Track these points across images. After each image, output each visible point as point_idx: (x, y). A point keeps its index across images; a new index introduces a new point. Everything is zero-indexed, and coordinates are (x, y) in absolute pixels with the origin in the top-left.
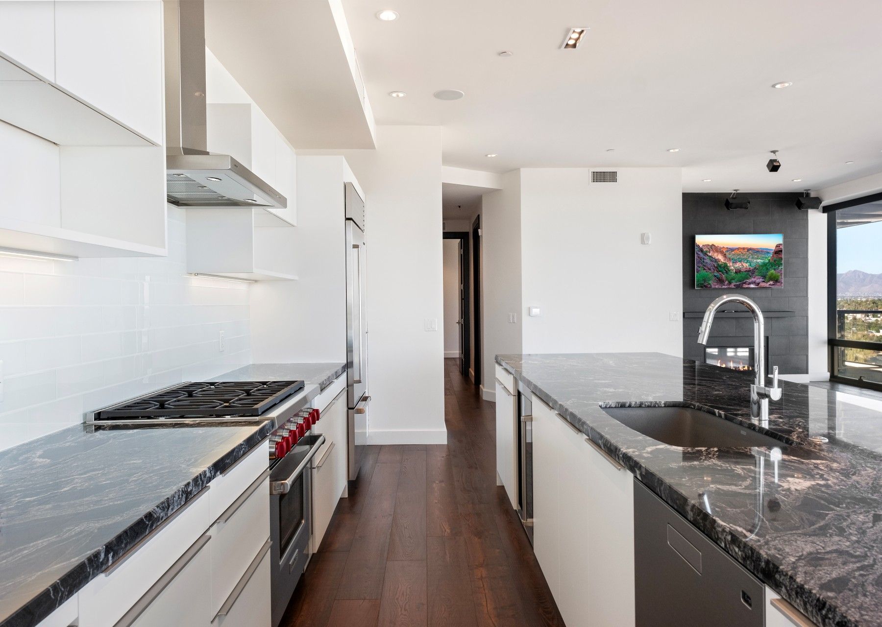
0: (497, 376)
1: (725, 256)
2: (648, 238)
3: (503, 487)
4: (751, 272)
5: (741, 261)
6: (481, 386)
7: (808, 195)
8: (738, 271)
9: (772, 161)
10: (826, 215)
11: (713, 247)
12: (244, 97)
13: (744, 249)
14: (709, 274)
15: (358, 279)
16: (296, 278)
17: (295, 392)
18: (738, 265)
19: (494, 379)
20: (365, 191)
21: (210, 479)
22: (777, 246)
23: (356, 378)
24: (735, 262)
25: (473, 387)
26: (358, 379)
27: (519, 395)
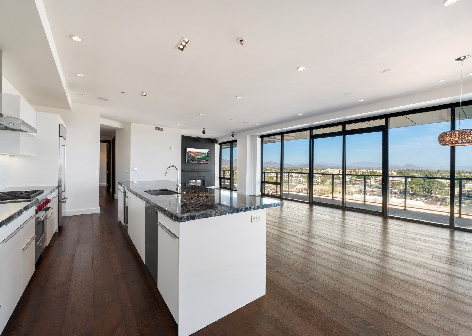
0: (119, 188)
1: (194, 154)
2: (172, 148)
3: (121, 221)
4: (201, 159)
5: (198, 156)
6: (114, 194)
7: (215, 140)
8: (198, 158)
9: (204, 131)
10: (219, 145)
11: (191, 152)
12: (16, 93)
13: (199, 153)
14: (190, 159)
15: (64, 156)
16: (35, 155)
17: (37, 195)
18: (198, 157)
19: (118, 189)
20: (66, 125)
21: (23, 211)
22: (208, 152)
23: (63, 190)
24: (197, 156)
25: (111, 195)
26: (63, 191)
27: (125, 192)
